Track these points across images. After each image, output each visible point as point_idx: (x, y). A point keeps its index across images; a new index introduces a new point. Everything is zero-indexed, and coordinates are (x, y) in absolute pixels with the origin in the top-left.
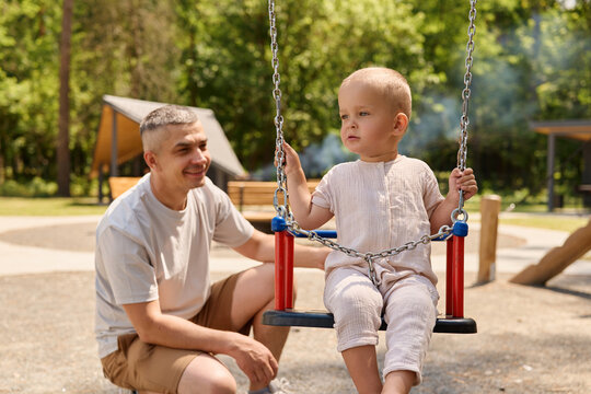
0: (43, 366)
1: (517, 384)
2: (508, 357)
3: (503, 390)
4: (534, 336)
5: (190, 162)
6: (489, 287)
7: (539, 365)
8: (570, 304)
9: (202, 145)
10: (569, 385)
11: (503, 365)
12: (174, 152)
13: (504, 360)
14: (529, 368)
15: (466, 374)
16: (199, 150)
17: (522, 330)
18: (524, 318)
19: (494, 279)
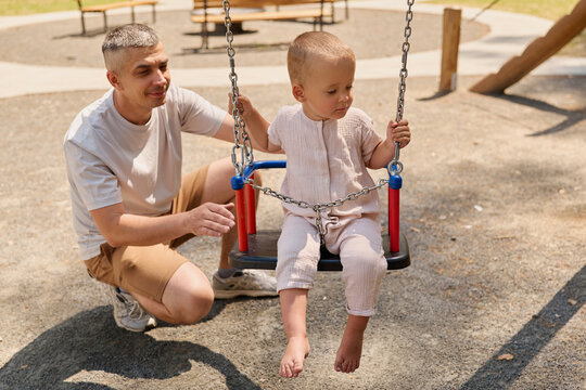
0: (32, 230)
1: (467, 231)
2: (461, 196)
3: (454, 240)
4: (488, 164)
5: (151, 83)
6: (450, 97)
7: (489, 204)
8: (527, 117)
9: (163, 66)
10: (514, 230)
11: (457, 206)
12: (135, 74)
13: (458, 200)
14: (479, 209)
15: (422, 220)
16: (159, 71)
17: (477, 157)
18: (479, 141)
19: (455, 89)
